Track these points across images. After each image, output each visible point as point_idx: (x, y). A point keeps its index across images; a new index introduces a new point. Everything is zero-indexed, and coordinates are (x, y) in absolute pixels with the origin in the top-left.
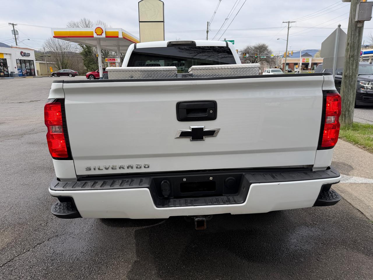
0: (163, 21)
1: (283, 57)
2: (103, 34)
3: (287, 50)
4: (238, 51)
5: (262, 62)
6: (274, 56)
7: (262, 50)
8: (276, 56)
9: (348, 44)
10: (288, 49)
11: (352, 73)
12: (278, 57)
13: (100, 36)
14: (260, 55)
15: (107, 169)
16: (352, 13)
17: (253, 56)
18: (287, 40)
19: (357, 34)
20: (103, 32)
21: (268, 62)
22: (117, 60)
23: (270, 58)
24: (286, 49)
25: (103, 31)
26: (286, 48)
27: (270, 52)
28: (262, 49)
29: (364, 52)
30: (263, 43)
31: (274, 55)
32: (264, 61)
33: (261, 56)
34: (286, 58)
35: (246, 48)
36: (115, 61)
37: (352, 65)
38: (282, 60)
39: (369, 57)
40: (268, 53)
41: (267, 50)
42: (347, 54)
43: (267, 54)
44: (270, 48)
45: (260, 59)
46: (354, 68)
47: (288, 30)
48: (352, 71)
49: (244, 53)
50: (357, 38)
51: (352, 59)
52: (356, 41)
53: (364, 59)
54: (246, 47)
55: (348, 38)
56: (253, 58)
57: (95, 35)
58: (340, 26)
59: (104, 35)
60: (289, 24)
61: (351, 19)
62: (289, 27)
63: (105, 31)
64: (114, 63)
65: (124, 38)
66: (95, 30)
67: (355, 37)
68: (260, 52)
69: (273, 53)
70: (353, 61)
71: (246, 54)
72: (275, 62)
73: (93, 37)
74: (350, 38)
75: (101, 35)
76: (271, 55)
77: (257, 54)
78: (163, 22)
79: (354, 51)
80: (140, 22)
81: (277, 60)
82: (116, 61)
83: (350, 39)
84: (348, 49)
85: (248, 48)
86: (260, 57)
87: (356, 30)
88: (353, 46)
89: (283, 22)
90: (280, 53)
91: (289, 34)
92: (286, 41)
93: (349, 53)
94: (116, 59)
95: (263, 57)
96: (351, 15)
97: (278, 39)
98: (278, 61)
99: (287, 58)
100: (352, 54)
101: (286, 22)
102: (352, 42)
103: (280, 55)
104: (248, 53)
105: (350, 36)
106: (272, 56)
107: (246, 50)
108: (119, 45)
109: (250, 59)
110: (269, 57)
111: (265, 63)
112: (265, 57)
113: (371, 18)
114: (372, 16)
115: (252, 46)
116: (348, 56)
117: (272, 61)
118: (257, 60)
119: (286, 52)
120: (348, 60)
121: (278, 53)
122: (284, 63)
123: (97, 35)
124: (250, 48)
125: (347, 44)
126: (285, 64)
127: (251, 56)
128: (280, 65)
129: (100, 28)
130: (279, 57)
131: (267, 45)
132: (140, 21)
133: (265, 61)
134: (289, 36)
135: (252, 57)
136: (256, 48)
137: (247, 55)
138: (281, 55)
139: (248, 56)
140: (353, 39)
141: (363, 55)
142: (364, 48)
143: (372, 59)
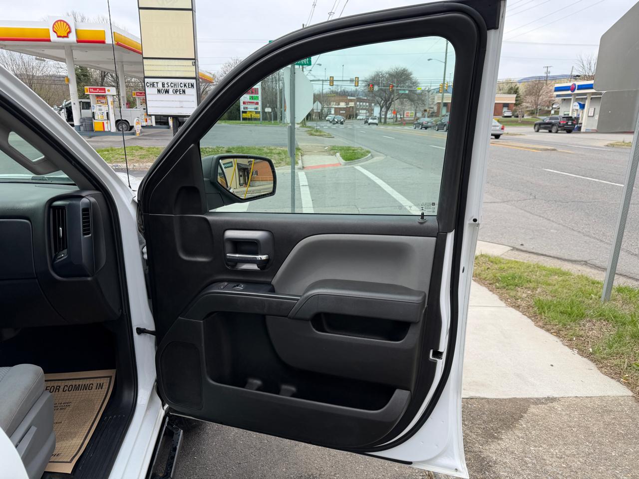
0: (191, 8)
1: (439, 92)
2: (70, 35)
3: (444, 80)
4: (360, 79)
5: (402, 100)
6: (423, 91)
7: (401, 79)
8: (426, 90)
10: (446, 79)
12: (429, 91)
13: (65, 40)
14: (398, 88)
17: (385, 89)
18: (444, 61)
20: (70, 32)
21: (412, 100)
22: (109, 91)
23: (415, 94)
24: (443, 78)
25: (69, 27)
26: (443, 76)
27: (415, 83)
28: (401, 77)
29: (578, 86)
30: (404, 67)
31: (423, 88)
32: (405, 98)
33: (400, 90)
34: (443, 96)
35: (373, 76)
36: (105, 92)
38: (436, 98)
39: (586, 95)
40: (412, 85)
41: (410, 79)
43: (411, 87)
44: (416, 76)
45: (399, 94)
49: (369, 84)
53: (577, 99)
54: (374, 74)
56: (386, 94)
57: (53, 37)
59: (73, 38)
63: (76, 30)
64: (104, 97)
65: (118, 44)
66: (53, 27)
68: (399, 82)
69: (420, 85)
71: (373, 85)
72: (423, 101)
73: (49, 40)
75: (67, 37)
76: (417, 89)
77: (393, 86)
78: (191, 10)
80: (140, 8)
81: (427, 97)
82: (107, 93)
85: (377, 75)
86: (398, 92)
90: (432, 85)
91: (448, 51)
92: (444, 64)
94: (107, 88)
95: (403, 92)
97: (429, 60)
98: (430, 99)
99: (445, 94)
103: (432, 88)
104: (378, 84)
106: (419, 91)
107: (375, 78)
108: (123, 62)
109: (382, 95)
110: (413, 92)
111: (407, 103)
112: (407, 92)
115: (383, 72)
117: (419, 99)
118: (392, 96)
119: (444, 83)
121: (430, 85)
122: (439, 103)
123: (59, 37)
124: (381, 75)
126: (442, 105)
127: (381, 89)
128: (432, 106)
129: (64, 22)
130: (430, 93)
131: (410, 71)
132: (140, 6)
133: (406, 100)
134: (448, 55)
135: (385, 91)
136: (391, 75)
137: (376, 88)
138: (434, 89)
139: (377, 90)
141: (577, 92)
142: (572, 79)
143: (592, 98)
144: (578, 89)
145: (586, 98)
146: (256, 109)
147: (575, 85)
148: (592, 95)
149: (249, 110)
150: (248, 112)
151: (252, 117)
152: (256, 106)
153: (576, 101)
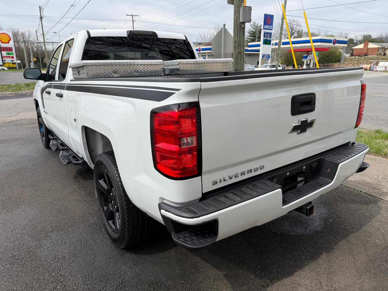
9: (236, 42)
11: (241, 68)
15: (230, 178)
16: (236, 14)
19: (242, 34)
29: (202, 49)
37: (241, 60)
42: (236, 51)
46: (242, 63)
47: (133, 23)
48: (241, 66)
50: (242, 37)
51: (240, 55)
52: (242, 39)
53: (202, 55)
55: (236, 37)
58: (225, 25)
60: (133, 17)
61: (235, 20)
62: (133, 20)
67: (241, 36)
70: (241, 56)
74: (237, 36)
79: (241, 48)
83: (237, 38)
84: (236, 46)
87: (240, 30)
88: (240, 44)
89: (127, 15)
93: (237, 50)
96: (235, 16)
100: (239, 51)
101: (130, 15)
102: (239, 40)
105: (237, 35)
113: (251, 20)
114: (251, 19)
116: (237, 53)
120: (237, 56)
125: (234, 42)
140: (239, 37)
141: (201, 52)
142: (198, 45)
143: (208, 55)
144: (202, 51)
145: (206, 55)
146: (13, 61)
147: (200, 48)
148: (208, 53)
149: (6, 62)
150: (6, 63)
151: (10, 66)
152: (12, 59)
153: (202, 57)
